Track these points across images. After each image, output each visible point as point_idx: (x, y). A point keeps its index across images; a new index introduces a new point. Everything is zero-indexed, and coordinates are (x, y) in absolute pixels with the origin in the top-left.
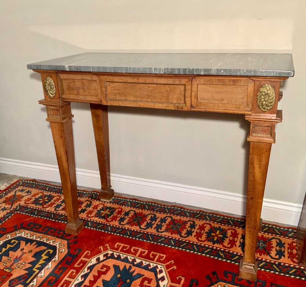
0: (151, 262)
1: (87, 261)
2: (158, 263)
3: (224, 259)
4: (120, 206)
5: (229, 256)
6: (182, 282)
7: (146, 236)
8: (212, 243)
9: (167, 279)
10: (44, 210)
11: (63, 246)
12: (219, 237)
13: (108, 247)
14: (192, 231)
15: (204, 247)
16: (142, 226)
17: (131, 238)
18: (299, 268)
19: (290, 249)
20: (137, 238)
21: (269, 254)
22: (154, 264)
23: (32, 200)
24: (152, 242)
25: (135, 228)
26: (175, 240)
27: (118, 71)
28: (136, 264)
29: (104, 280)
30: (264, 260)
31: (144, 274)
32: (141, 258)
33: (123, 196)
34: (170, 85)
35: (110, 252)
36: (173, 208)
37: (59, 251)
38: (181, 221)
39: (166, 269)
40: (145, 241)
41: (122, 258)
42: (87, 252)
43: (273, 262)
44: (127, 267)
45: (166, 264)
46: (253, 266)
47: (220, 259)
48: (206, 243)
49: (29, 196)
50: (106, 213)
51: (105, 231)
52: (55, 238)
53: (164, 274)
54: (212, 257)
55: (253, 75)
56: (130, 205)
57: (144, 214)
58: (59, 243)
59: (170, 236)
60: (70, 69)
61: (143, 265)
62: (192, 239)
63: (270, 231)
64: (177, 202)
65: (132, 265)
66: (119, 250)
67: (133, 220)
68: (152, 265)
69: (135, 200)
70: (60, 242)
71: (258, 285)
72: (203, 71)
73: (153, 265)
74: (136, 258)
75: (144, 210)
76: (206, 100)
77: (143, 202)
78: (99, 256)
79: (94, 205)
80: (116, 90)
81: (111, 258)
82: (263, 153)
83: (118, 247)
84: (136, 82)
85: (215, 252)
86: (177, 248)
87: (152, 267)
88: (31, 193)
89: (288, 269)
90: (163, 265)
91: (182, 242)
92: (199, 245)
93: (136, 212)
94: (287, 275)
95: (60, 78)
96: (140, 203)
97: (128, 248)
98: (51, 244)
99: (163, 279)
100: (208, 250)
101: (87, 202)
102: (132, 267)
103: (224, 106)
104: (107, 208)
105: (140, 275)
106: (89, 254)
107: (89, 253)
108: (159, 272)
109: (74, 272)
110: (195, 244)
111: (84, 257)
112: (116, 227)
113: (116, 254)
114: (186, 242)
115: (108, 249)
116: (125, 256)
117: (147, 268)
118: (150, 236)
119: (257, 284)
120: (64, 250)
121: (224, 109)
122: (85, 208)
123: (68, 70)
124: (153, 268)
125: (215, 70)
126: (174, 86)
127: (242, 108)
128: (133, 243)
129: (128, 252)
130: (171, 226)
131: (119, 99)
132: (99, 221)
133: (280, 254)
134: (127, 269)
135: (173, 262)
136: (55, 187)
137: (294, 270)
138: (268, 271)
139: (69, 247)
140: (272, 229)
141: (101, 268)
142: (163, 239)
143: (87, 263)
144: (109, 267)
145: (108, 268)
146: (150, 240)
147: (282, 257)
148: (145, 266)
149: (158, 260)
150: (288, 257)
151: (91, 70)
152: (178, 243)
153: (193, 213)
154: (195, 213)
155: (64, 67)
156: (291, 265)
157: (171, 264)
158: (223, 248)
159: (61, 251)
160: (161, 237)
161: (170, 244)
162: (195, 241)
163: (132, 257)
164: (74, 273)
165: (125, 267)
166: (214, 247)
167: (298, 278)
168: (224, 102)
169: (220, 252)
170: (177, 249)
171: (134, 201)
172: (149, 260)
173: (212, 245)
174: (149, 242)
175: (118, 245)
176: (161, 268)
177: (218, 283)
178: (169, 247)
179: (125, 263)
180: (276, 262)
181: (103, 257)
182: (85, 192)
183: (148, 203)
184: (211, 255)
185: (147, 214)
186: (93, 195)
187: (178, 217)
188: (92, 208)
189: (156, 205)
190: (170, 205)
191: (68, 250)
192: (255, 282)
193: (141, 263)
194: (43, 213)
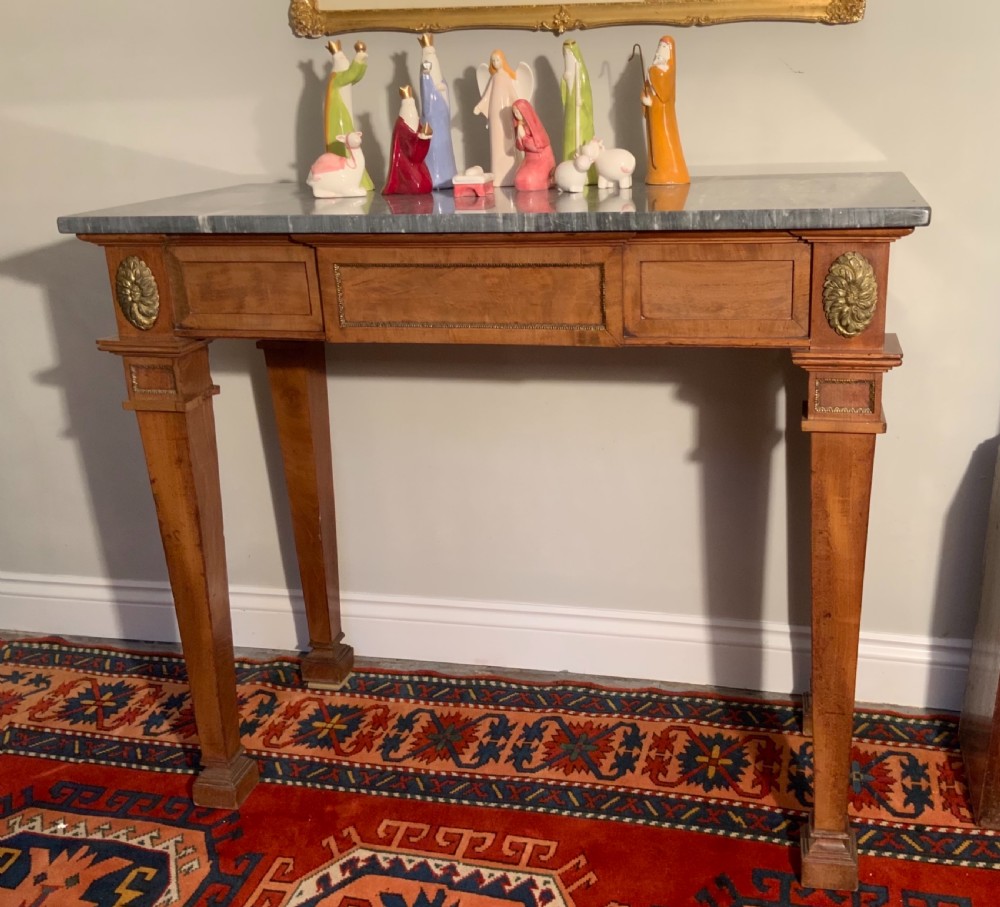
0: (508, 871)
1: (284, 893)
2: (533, 870)
3: (748, 832)
4: (379, 700)
5: (762, 823)
7: (481, 788)
8: (701, 786)
10: (106, 738)
11: (190, 851)
12: (722, 765)
13: (355, 838)
14: (634, 755)
15: (679, 801)
16: (465, 759)
17: (429, 799)
18: (980, 834)
19: (946, 780)
20: (453, 797)
21: (883, 802)
22: (520, 875)
23: (56, 708)
24: (506, 806)
25: (440, 767)
26: (580, 791)
27: (381, 229)
28: (460, 882)
30: (870, 822)
32: (472, 861)
34: (552, 269)
35: (362, 854)
36: (559, 688)
37: (178, 869)
39: (562, 887)
40: (480, 804)
41: (409, 867)
42: (280, 861)
43: (899, 826)
44: (431, 896)
45: (560, 871)
46: (845, 842)
47: (734, 835)
48: (682, 788)
49: (44, 695)
50: (332, 729)
51: (336, 786)
52: (159, 825)
53: (558, 903)
54: (707, 831)
55: (809, 226)
56: (411, 694)
57: (467, 719)
58: (177, 842)
59: (562, 781)
60: (214, 228)
61: (482, 881)
62: (637, 781)
63: (875, 733)
64: (571, 670)
65: (444, 887)
66: (396, 842)
67: (429, 741)
68: (516, 879)
69: (429, 675)
70: (179, 839)
71: (865, 902)
72: (658, 219)
73: (518, 879)
74: (456, 863)
75: (462, 705)
76: (669, 311)
77: (459, 679)
78: (325, 872)
79: (285, 705)
80: (375, 290)
81: (369, 873)
82: (850, 467)
83: (388, 834)
84: (443, 262)
85: (715, 814)
86: (589, 815)
87: (514, 884)
88: (48, 683)
89: (947, 843)
90: (550, 876)
91: (606, 795)
92: (662, 797)
93: (438, 714)
94: (948, 862)
95: (175, 260)
96: (448, 685)
97: (424, 834)
98: (148, 846)
100: (694, 811)
101: (260, 696)
102: (448, 892)
103: (727, 327)
104: (333, 711)
106: (291, 868)
107: (288, 864)
108: (541, 899)
110: (647, 798)
111: (272, 880)
112: (373, 769)
113: (385, 859)
114: (619, 794)
115: (355, 844)
116: (418, 860)
117: (497, 890)
118: (494, 787)
119: (862, 900)
120: (195, 864)
121: (726, 334)
122: (253, 717)
123: (207, 230)
124: (518, 888)
125: (694, 215)
126: (565, 269)
127: (781, 329)
128: (438, 817)
129: (428, 845)
130: (563, 747)
131: (385, 320)
132: (312, 757)
133: (918, 798)
134: (431, 902)
135: (582, 860)
136: (137, 657)
137: (966, 844)
138: (887, 854)
139: (213, 852)
140: (882, 726)
142: (542, 790)
143: (286, 898)
144: (367, 901)
146: (496, 799)
147: (926, 807)
148: (490, 885)
149: (533, 862)
150: (943, 804)
151: (288, 229)
152: (592, 797)
153: (628, 699)
154: (634, 699)
155: (192, 220)
156: (955, 828)
157: (578, 868)
158: (737, 797)
159: (185, 867)
160: (533, 785)
161: (566, 805)
162: (646, 788)
163: (443, 860)
165: (422, 894)
166: (710, 798)
167: (981, 864)
168: (725, 313)
169: (730, 813)
170: (591, 818)
171: (426, 679)
172: (500, 865)
173: (704, 793)
174: (496, 807)
175: (388, 826)
176: (548, 886)
178: (565, 813)
179: (422, 884)
180: (908, 825)
181: (341, 874)
182: (246, 666)
183: (474, 682)
184: (703, 826)
185: (475, 718)
186: (280, 672)
187: (582, 718)
188: (280, 715)
189: (504, 685)
190: (550, 680)
191: (211, 862)
192: (853, 893)
193: (477, 876)
194: (105, 748)
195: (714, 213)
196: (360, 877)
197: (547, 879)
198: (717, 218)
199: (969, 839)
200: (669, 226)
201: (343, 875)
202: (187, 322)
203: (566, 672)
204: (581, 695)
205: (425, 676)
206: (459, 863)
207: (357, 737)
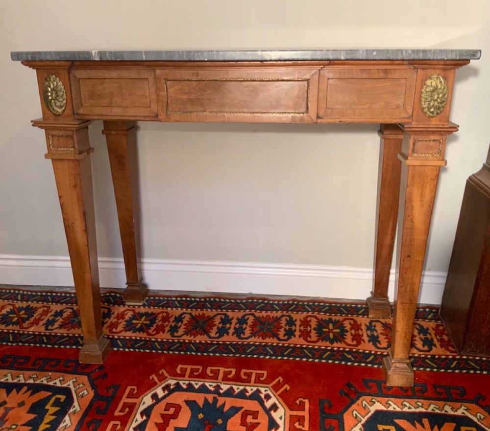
0: (246, 386)
1: (136, 403)
2: (258, 385)
3: (355, 362)
4: (163, 309)
5: (361, 357)
6: (307, 406)
7: (224, 347)
8: (328, 342)
9: (282, 406)
11: (81, 385)
12: (335, 332)
13: (166, 375)
14: (293, 329)
15: (319, 349)
16: (212, 334)
17: (199, 354)
18: (460, 358)
19: (438, 335)
20: (210, 352)
21: (413, 345)
22: (252, 388)
24: (237, 355)
25: (200, 339)
26: (272, 347)
27: (194, 58)
28: (224, 393)
29: (177, 428)
31: (242, 406)
32: (227, 382)
35: (172, 382)
36: (250, 301)
37: (77, 395)
38: (270, 318)
39: (274, 392)
40: (224, 355)
41: (197, 387)
42: (130, 388)
43: (423, 356)
44: (211, 400)
45: (271, 385)
47: (349, 364)
48: (320, 343)
50: (143, 323)
51: (151, 350)
52: (63, 374)
53: (273, 400)
54: (337, 362)
55: (421, 58)
56: (178, 305)
57: (208, 316)
59: (262, 343)
60: (101, 57)
61: (234, 392)
62: (297, 341)
65: (216, 395)
66: (187, 375)
67: (192, 327)
68: (251, 390)
69: (186, 297)
70: (74, 380)
71: (417, 391)
73: (252, 390)
75: (205, 310)
76: (341, 105)
77: (200, 298)
78: (154, 392)
79: (116, 313)
80: (186, 94)
81: (177, 391)
83: (182, 372)
85: (338, 355)
86: (279, 358)
87: (250, 392)
89: (446, 362)
90: (267, 387)
91: (285, 348)
92: (312, 348)
93: (194, 315)
94: (449, 371)
95: (75, 77)
96: (195, 301)
97: (200, 371)
98: (59, 385)
99: (274, 407)
100: (328, 353)
101: (103, 309)
102: (218, 398)
105: (235, 410)
106: (136, 391)
107: (134, 389)
108: (265, 398)
109: (118, 425)
110: (304, 348)
111: (127, 397)
112: (168, 341)
113: (184, 384)
114: (291, 347)
115: (166, 377)
116: (200, 383)
117: (242, 395)
118: (230, 347)
120: (85, 392)
123: (97, 59)
124: (252, 394)
125: (363, 52)
127: (398, 114)
128: (206, 362)
129: (203, 376)
130: (258, 327)
131: (191, 110)
132: (136, 337)
133: (428, 343)
134: (211, 403)
135: (281, 379)
136: (34, 293)
137: (455, 363)
138: (422, 369)
139: (93, 386)
141: (165, 410)
142: (253, 347)
143: (137, 406)
144: (179, 405)
145: (178, 408)
146: (232, 353)
147: (433, 347)
148: (238, 393)
149: (258, 381)
150: (440, 345)
151: (142, 57)
152: (279, 349)
153: (284, 304)
154: (286, 304)
155: (89, 53)
157: (280, 383)
158: (346, 346)
159: (81, 394)
160: (249, 345)
161: (267, 353)
162: (303, 344)
163: (213, 382)
164: (119, 427)
165: (206, 400)
166: (334, 347)
167: (464, 371)
169: (345, 354)
170: (281, 359)
171: (184, 299)
172: (242, 384)
173: (330, 345)
174: (233, 356)
175: (181, 368)
176: (267, 392)
177: (361, 399)
178: (267, 357)
179: (205, 395)
180: (427, 355)
181: (163, 392)
183: (208, 299)
184: (334, 360)
185: (212, 315)
187: (264, 314)
188: (115, 318)
189: (223, 300)
191: (94, 390)
192: (411, 387)
193: (231, 389)
194: (26, 338)
195: (373, 51)
196: (173, 393)
197: (266, 389)
198: (375, 53)
199: (456, 360)
200: (349, 57)
202: (81, 111)
204: (261, 303)
206: (221, 384)
207: (156, 326)
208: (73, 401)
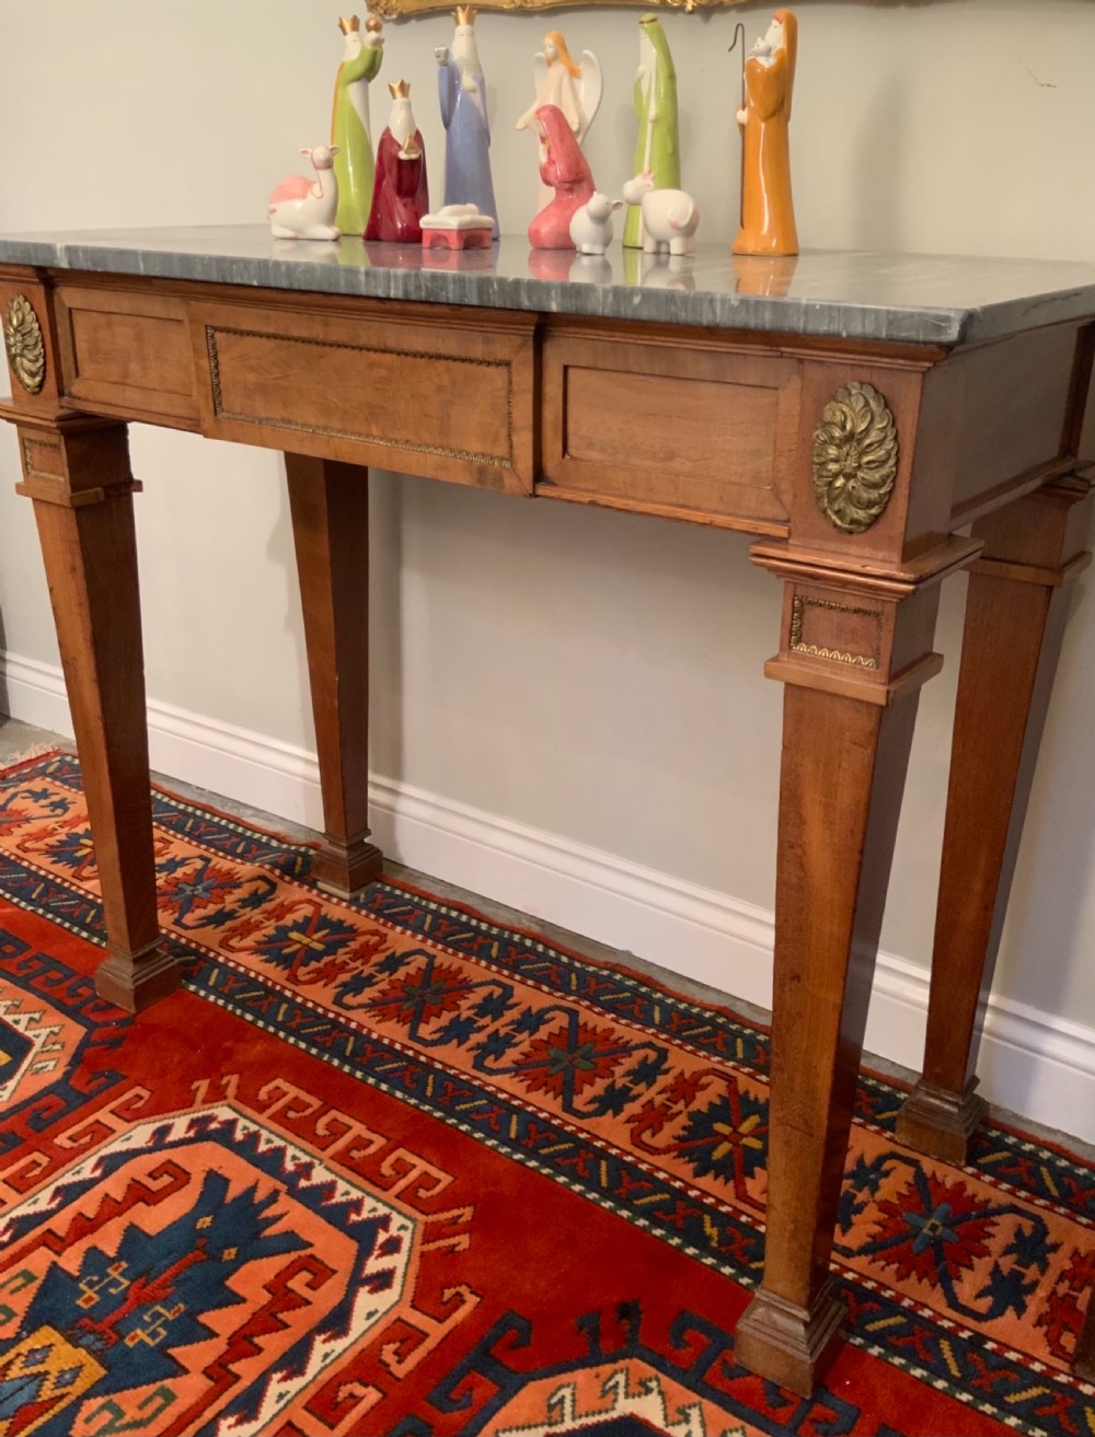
0: (369, 1194)
1: (113, 1131)
2: (400, 1204)
3: (713, 1253)
4: (384, 925)
5: (742, 1248)
6: (460, 1315)
7: (416, 1074)
8: (692, 1166)
9: (403, 1286)
10: (73, 888)
11: (57, 1047)
12: (745, 1146)
13: (231, 1091)
14: (634, 1093)
15: (649, 1177)
16: (425, 1031)
17: (347, 1068)
18: (1069, 1385)
19: (1072, 1281)
20: (375, 1075)
21: (946, 1281)
22: (379, 1205)
23: (52, 841)
24: (426, 1108)
25: (392, 1032)
26: (531, 1122)
27: (232, 278)
28: (303, 1190)
29: (136, 1227)
30: (906, 1303)
31: (312, 1241)
32: (338, 1167)
33: (424, 886)
34: (450, 362)
35: (223, 1113)
36: (605, 973)
37: (31, 1065)
38: (607, 1039)
39: (418, 1241)
40: (399, 1094)
41: (263, 1147)
42: (138, 1090)
43: (946, 1324)
45: (431, 1218)
47: (690, 1251)
48: (664, 1161)
49: (51, 823)
50: (307, 945)
51: (257, 1017)
52: (48, 1006)
53: (397, 1261)
54: (658, 1233)
56: (426, 927)
57: (465, 979)
58: (52, 1032)
59: (516, 1099)
60: (70, 261)
61: (331, 1197)
62: (613, 1131)
63: (1012, 1170)
64: (638, 953)
65: (283, 1187)
66: (269, 1112)
67: (402, 994)
68: (372, 1208)
69: (462, 909)
70: (56, 1029)
73: (374, 1210)
74: (316, 1162)
75: (474, 959)
76: (603, 450)
77: (492, 924)
78: (170, 1121)
79: (278, 901)
81: (215, 1140)
83: (270, 1098)
85: (683, 1212)
86: (517, 1157)
87: (365, 1214)
88: (66, 810)
89: (1006, 1378)
90: (414, 1221)
91: (559, 1134)
92: (630, 1164)
93: (437, 962)
94: (988, 1409)
95: (62, 305)
96: (477, 930)
97: (308, 1113)
98: (20, 1028)
99: (382, 1281)
100: (658, 1197)
101: (259, 883)
102: (281, 1197)
103: (677, 488)
104: (324, 923)
105: (292, 1241)
106: (140, 1104)
107: (141, 1098)
108: (381, 1247)
109: (39, 1165)
110: (608, 1157)
111: (112, 1111)
112: (313, 1010)
113: (244, 1128)
114: (576, 1140)
115: (226, 1097)
116: (279, 1143)
117: (338, 1216)
118: (431, 1078)
119: (811, 1416)
120: (52, 1063)
121: (675, 499)
122: (235, 906)
123: (65, 264)
124: (366, 1223)
126: (466, 366)
128: (337, 1092)
129: (303, 1127)
130: (552, 1052)
132: (258, 974)
133: (1008, 1291)
134: (256, 1202)
135: (467, 1214)
136: (173, 803)
137: (1037, 1391)
138: (898, 1361)
139: (78, 1059)
140: (1029, 1163)
141: (151, 1175)
142: (483, 1101)
143: (109, 1140)
144: (189, 1175)
145: (180, 1177)
146: (422, 1095)
147: (1010, 1311)
148: (337, 1205)
149: (409, 1196)
150: (1041, 1316)
152: (539, 1133)
153: (686, 1015)
154: (691, 1016)
156: (1034, 1359)
157: (455, 1223)
158: (732, 1201)
159: (39, 1066)
160: (479, 1091)
161: (500, 1132)
162: (616, 1143)
163: (306, 1153)
164: (37, 1171)
165: (253, 1190)
166: (693, 1187)
167: (1038, 1432)
168: (677, 465)
169: (707, 1219)
170: (518, 1162)
171: (454, 914)
172: (366, 1184)
173: (689, 1177)
174: (414, 1106)
175: (277, 1088)
176: (402, 1233)
177: (622, 1363)
178: (490, 1143)
179: (262, 1175)
180: (963, 1328)
181: (184, 1129)
182: (274, 843)
183: (506, 934)
184: (656, 1223)
185: (476, 981)
186: (300, 859)
187: (606, 1021)
188: (265, 912)
189: (540, 948)
190: (602, 958)
191: (68, 1068)
192: (803, 1399)
193: (330, 1188)
194: (66, 900)
196: (202, 1141)
197: (408, 1222)
199: (1047, 1386)
201: (187, 1132)
202: (77, 389)
203: (628, 954)
204: (628, 989)
205: (455, 909)
206: (320, 1164)
207: (326, 964)
208: (10, 1076)
